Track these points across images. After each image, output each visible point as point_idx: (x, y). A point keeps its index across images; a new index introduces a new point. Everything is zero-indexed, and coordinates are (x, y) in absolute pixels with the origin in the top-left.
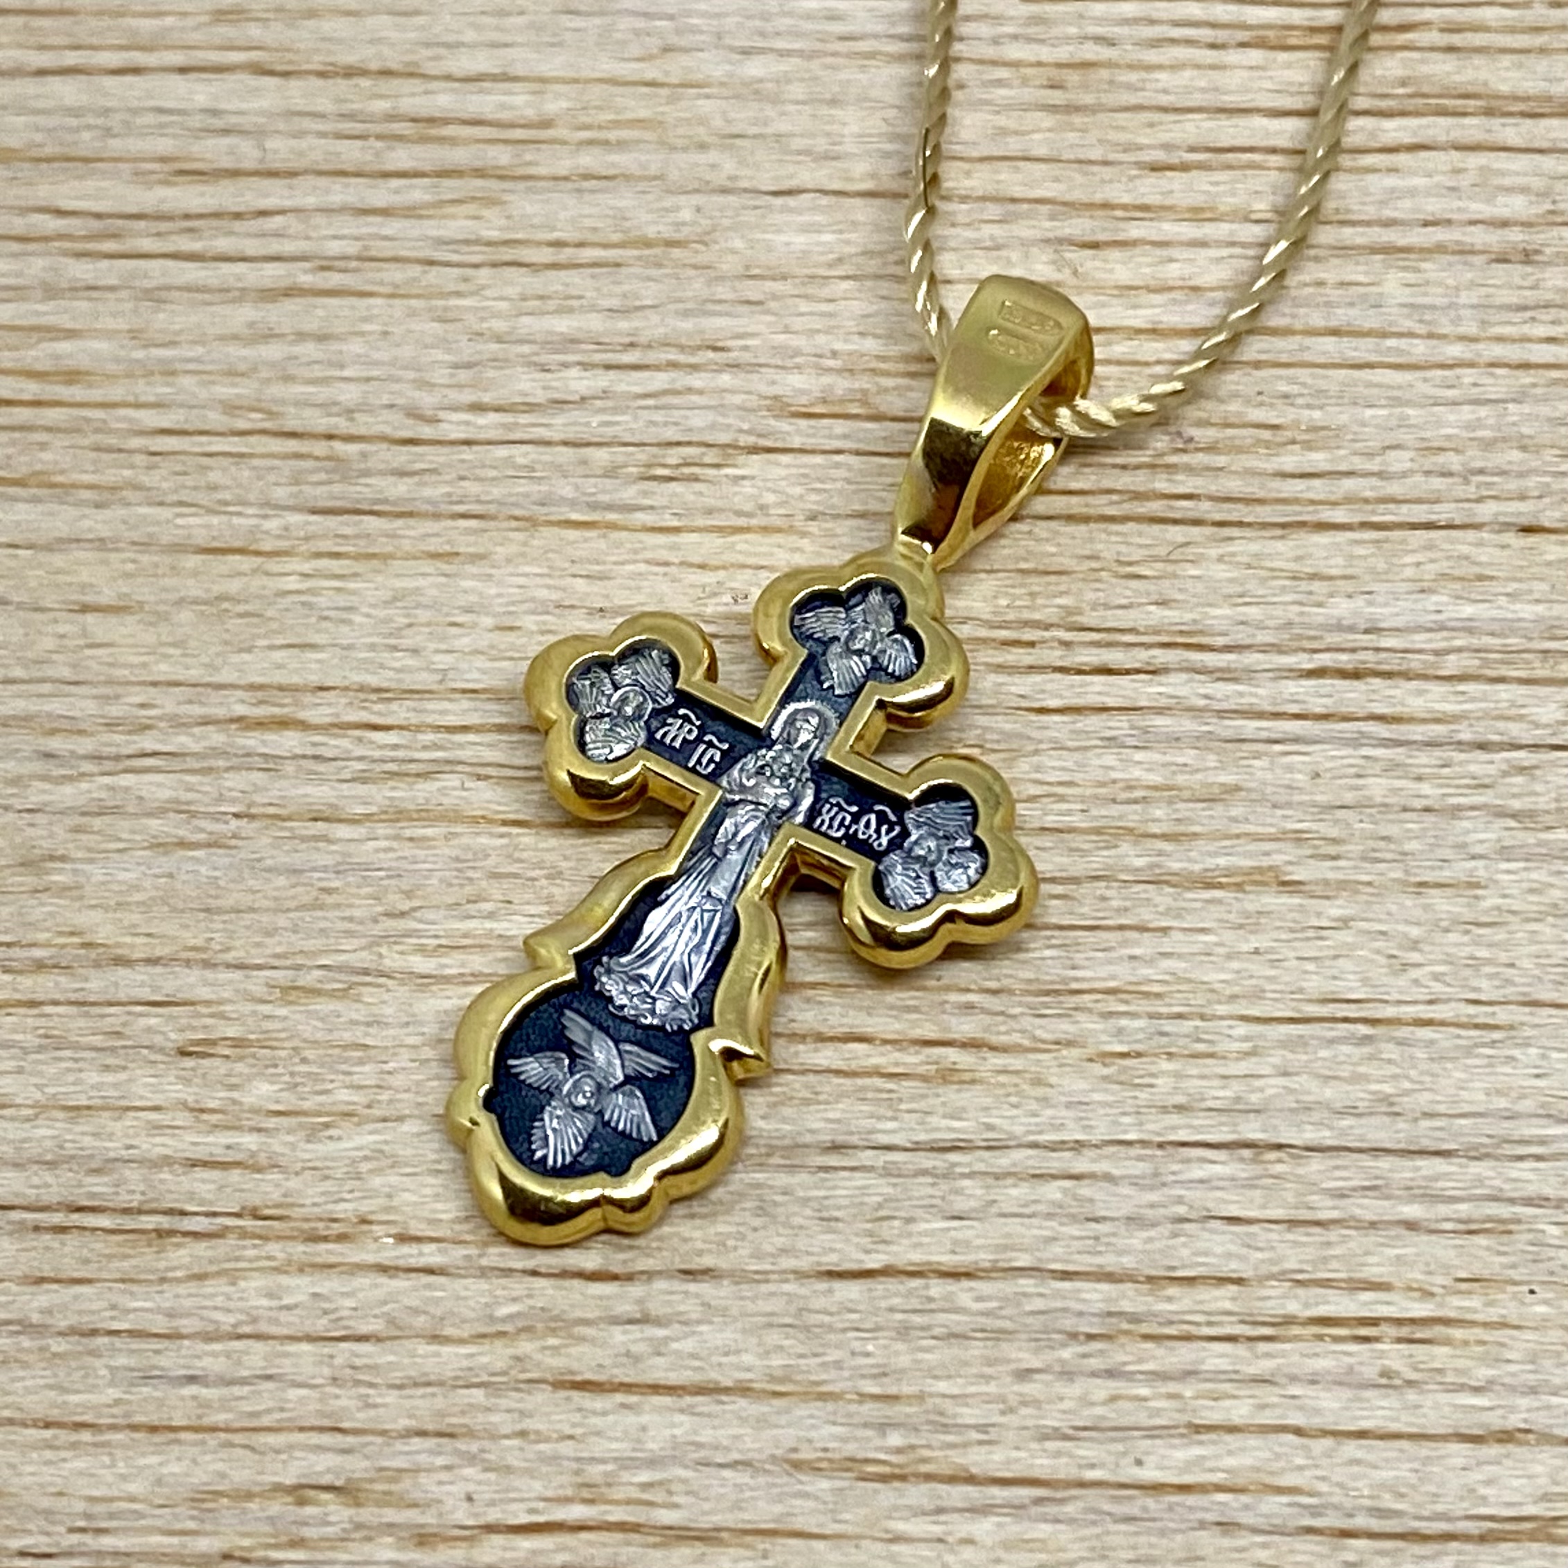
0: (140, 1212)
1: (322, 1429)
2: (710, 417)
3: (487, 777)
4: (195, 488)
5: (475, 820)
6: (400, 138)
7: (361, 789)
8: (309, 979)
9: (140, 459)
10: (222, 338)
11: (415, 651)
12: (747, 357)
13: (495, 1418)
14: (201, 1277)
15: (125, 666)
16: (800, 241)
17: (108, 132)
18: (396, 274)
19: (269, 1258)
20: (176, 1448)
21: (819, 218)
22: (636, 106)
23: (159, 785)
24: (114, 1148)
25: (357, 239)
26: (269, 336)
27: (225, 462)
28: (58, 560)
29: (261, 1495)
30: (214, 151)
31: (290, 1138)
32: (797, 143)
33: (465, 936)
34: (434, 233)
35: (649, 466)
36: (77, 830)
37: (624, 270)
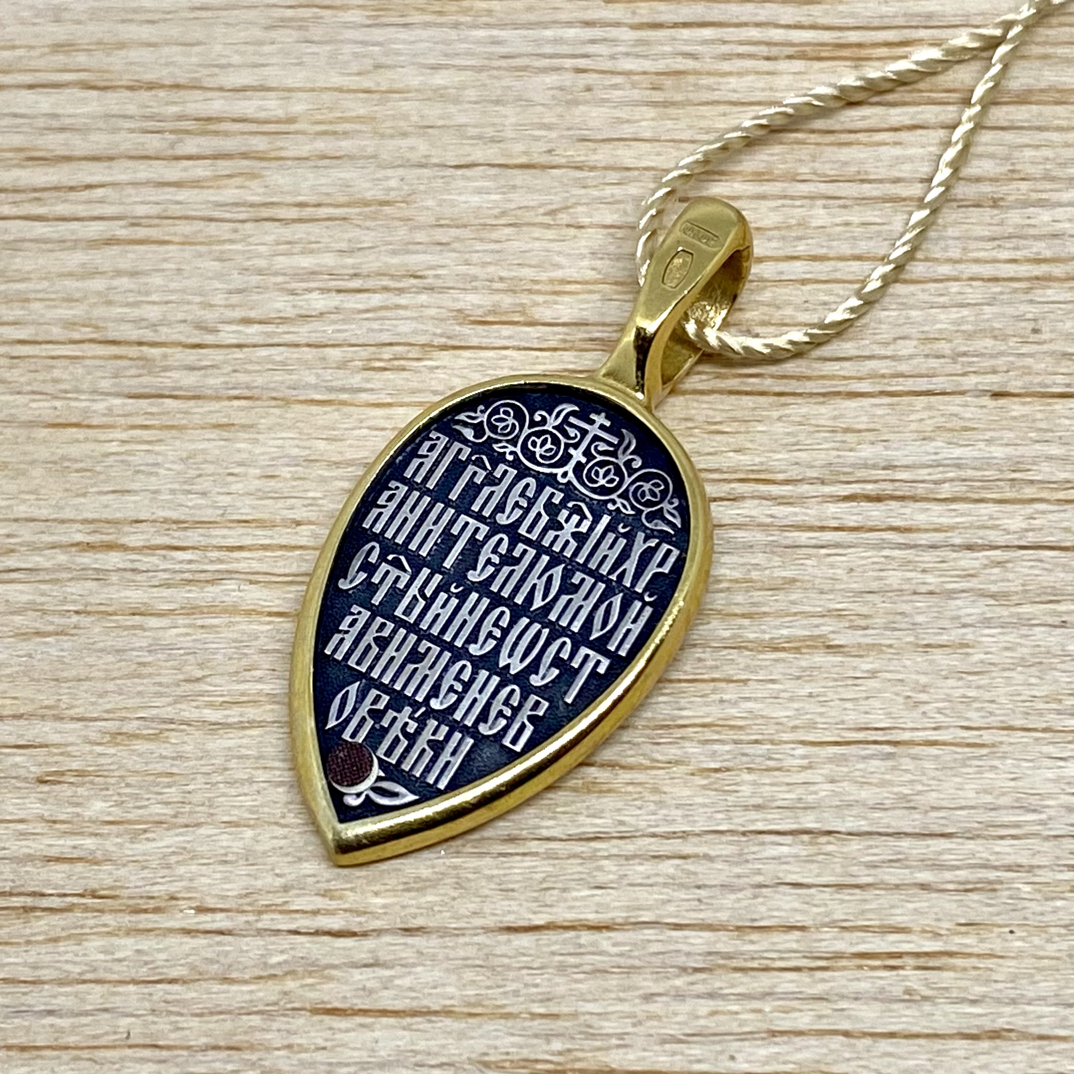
4: (44, 381)
5: (248, 613)
6: (187, 132)
7: (166, 592)
8: (131, 727)
10: (61, 275)
11: (204, 494)
18: (186, 228)
23: (22, 592)
25: (158, 203)
26: (95, 273)
30: (54, 143)
31: (119, 840)
33: (243, 694)
35: (369, 360)
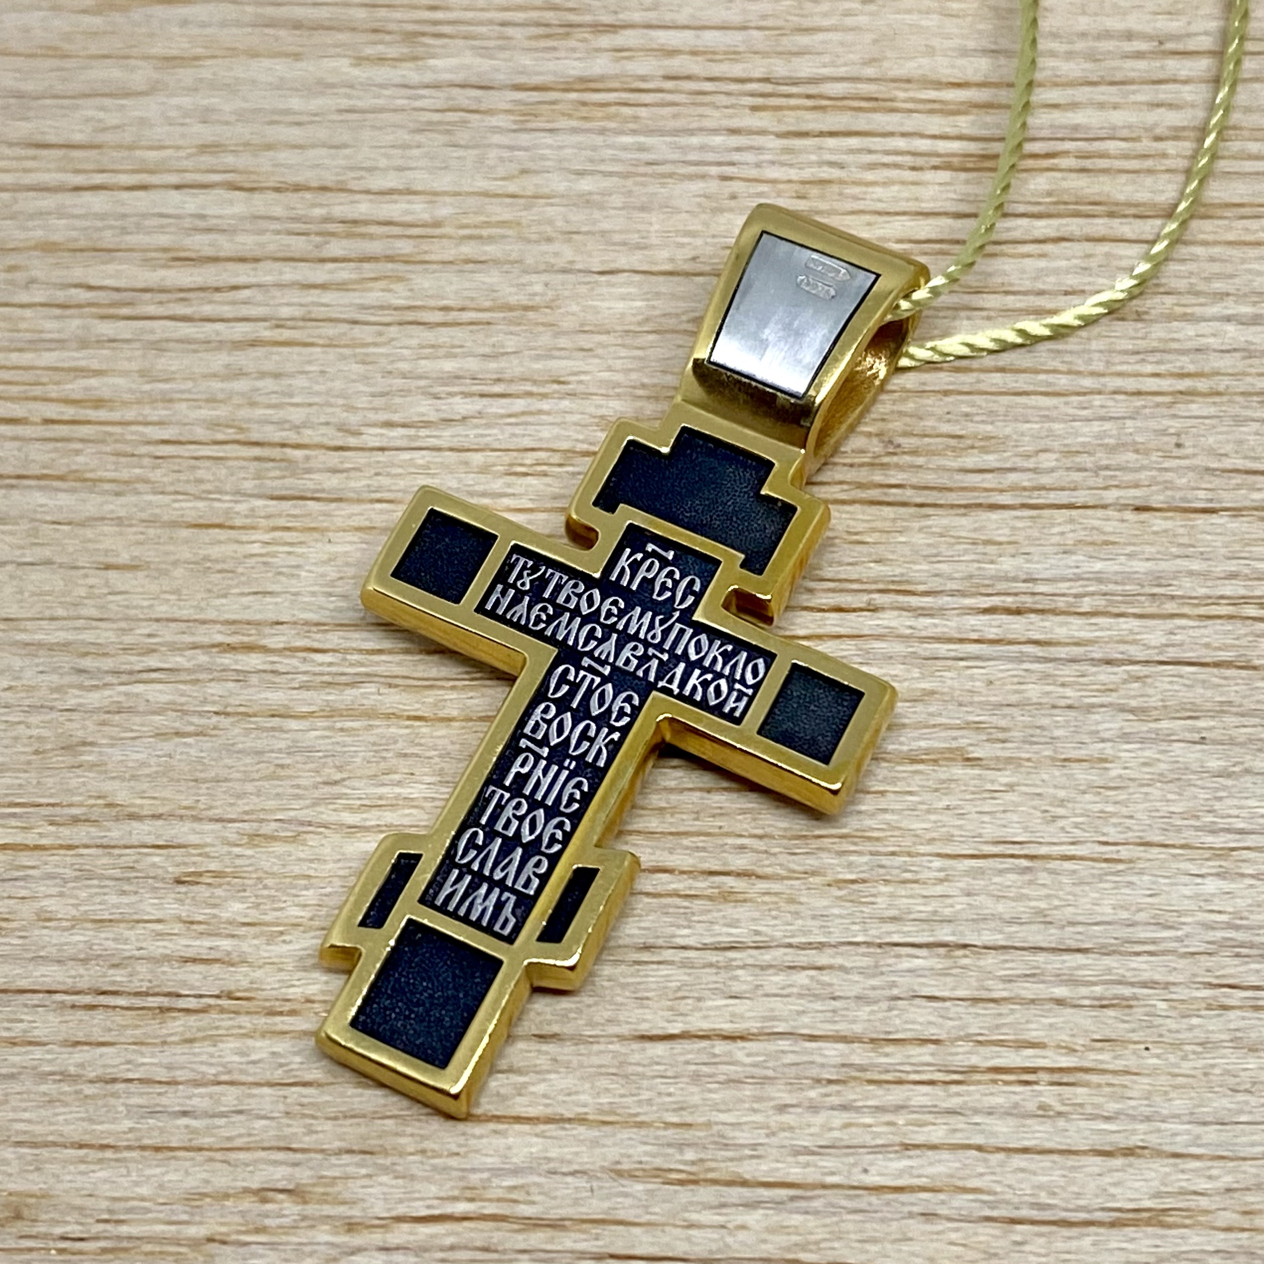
0: (147, 994)
1: (279, 1149)
2: (556, 430)
3: (396, 686)
9: (146, 461)
12: (581, 388)
13: (402, 1140)
14: (190, 1041)
15: (135, 607)
16: (620, 306)
17: (124, 231)
19: (240, 1027)
20: (173, 1162)
21: (632, 290)
22: (501, 211)
24: (129, 949)
27: (208, 463)
28: (89, 533)
29: (235, 1196)
32: (617, 238)
34: (358, 301)
36: (103, 723)
37: (492, 327)
